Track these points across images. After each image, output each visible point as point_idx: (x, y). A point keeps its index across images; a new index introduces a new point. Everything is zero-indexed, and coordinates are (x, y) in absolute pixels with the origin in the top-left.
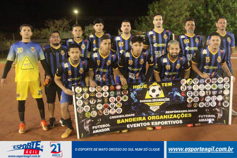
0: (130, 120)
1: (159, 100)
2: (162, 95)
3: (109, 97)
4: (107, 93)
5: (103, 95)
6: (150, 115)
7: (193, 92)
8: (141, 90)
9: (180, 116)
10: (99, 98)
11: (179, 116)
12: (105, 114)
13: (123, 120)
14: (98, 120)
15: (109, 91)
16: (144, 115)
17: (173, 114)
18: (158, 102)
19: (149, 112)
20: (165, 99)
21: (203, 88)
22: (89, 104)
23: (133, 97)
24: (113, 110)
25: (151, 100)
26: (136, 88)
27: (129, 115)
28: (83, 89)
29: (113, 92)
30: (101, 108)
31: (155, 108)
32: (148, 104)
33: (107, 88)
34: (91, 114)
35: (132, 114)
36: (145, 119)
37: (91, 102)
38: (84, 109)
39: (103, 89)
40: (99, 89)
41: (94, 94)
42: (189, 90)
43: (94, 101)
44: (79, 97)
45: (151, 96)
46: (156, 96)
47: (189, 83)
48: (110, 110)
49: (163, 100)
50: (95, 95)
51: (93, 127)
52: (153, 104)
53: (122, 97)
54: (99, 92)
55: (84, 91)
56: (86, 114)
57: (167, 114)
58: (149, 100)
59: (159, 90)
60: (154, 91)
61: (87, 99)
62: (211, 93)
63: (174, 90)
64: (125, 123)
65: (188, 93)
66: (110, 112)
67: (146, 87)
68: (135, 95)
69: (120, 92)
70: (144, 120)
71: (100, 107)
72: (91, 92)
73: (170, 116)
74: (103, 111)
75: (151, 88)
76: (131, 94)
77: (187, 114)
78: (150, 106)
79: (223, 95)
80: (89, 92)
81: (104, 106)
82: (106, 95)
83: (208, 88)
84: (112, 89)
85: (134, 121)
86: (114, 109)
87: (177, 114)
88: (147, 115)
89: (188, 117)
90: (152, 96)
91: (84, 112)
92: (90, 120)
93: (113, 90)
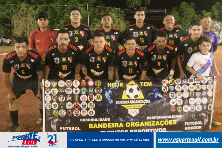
0: (104, 126)
1: (139, 102)
2: (141, 96)
3: (80, 94)
4: (78, 89)
5: (73, 91)
6: (128, 120)
7: (176, 93)
8: (116, 89)
9: (164, 123)
10: (69, 95)
11: (162, 123)
12: (75, 114)
13: (95, 124)
14: (67, 121)
15: (80, 87)
16: (122, 120)
17: (156, 120)
18: (137, 104)
19: (127, 117)
20: (144, 100)
21: (187, 89)
22: (58, 101)
23: (108, 97)
24: (84, 112)
25: (128, 101)
26: (111, 86)
27: (103, 120)
28: (52, 83)
29: (85, 89)
30: (71, 107)
31: (133, 111)
32: (125, 106)
33: (78, 83)
34: (59, 113)
35: (107, 118)
36: (123, 126)
37: (60, 100)
38: (52, 106)
39: (74, 83)
40: (69, 84)
41: (63, 90)
42: (172, 91)
43: (63, 99)
44: (48, 92)
45: (128, 96)
46: (135, 97)
47: (171, 83)
48: (80, 111)
49: (143, 102)
50: (65, 91)
51: (61, 128)
52: (131, 107)
53: (95, 96)
54: (69, 87)
55: (53, 85)
56: (54, 112)
57: (149, 120)
58: (127, 101)
59: (137, 90)
60: (131, 90)
61: (55, 95)
62: (195, 94)
63: (155, 91)
64: (98, 128)
65: (170, 94)
66: (81, 113)
67: (123, 86)
68: (110, 95)
69: (92, 90)
70: (121, 127)
71: (69, 106)
72: (60, 88)
73: (152, 123)
74: (72, 111)
75: (128, 87)
76: (105, 93)
77: (172, 121)
78: (127, 109)
79: (207, 97)
80: (58, 87)
81: (74, 106)
82: (76, 91)
83: (192, 89)
84: (84, 85)
85: (109, 127)
86: (86, 111)
87: (160, 120)
88: (124, 121)
89: (173, 125)
90: (130, 96)
91: (52, 109)
92: (58, 119)
93: (85, 87)
